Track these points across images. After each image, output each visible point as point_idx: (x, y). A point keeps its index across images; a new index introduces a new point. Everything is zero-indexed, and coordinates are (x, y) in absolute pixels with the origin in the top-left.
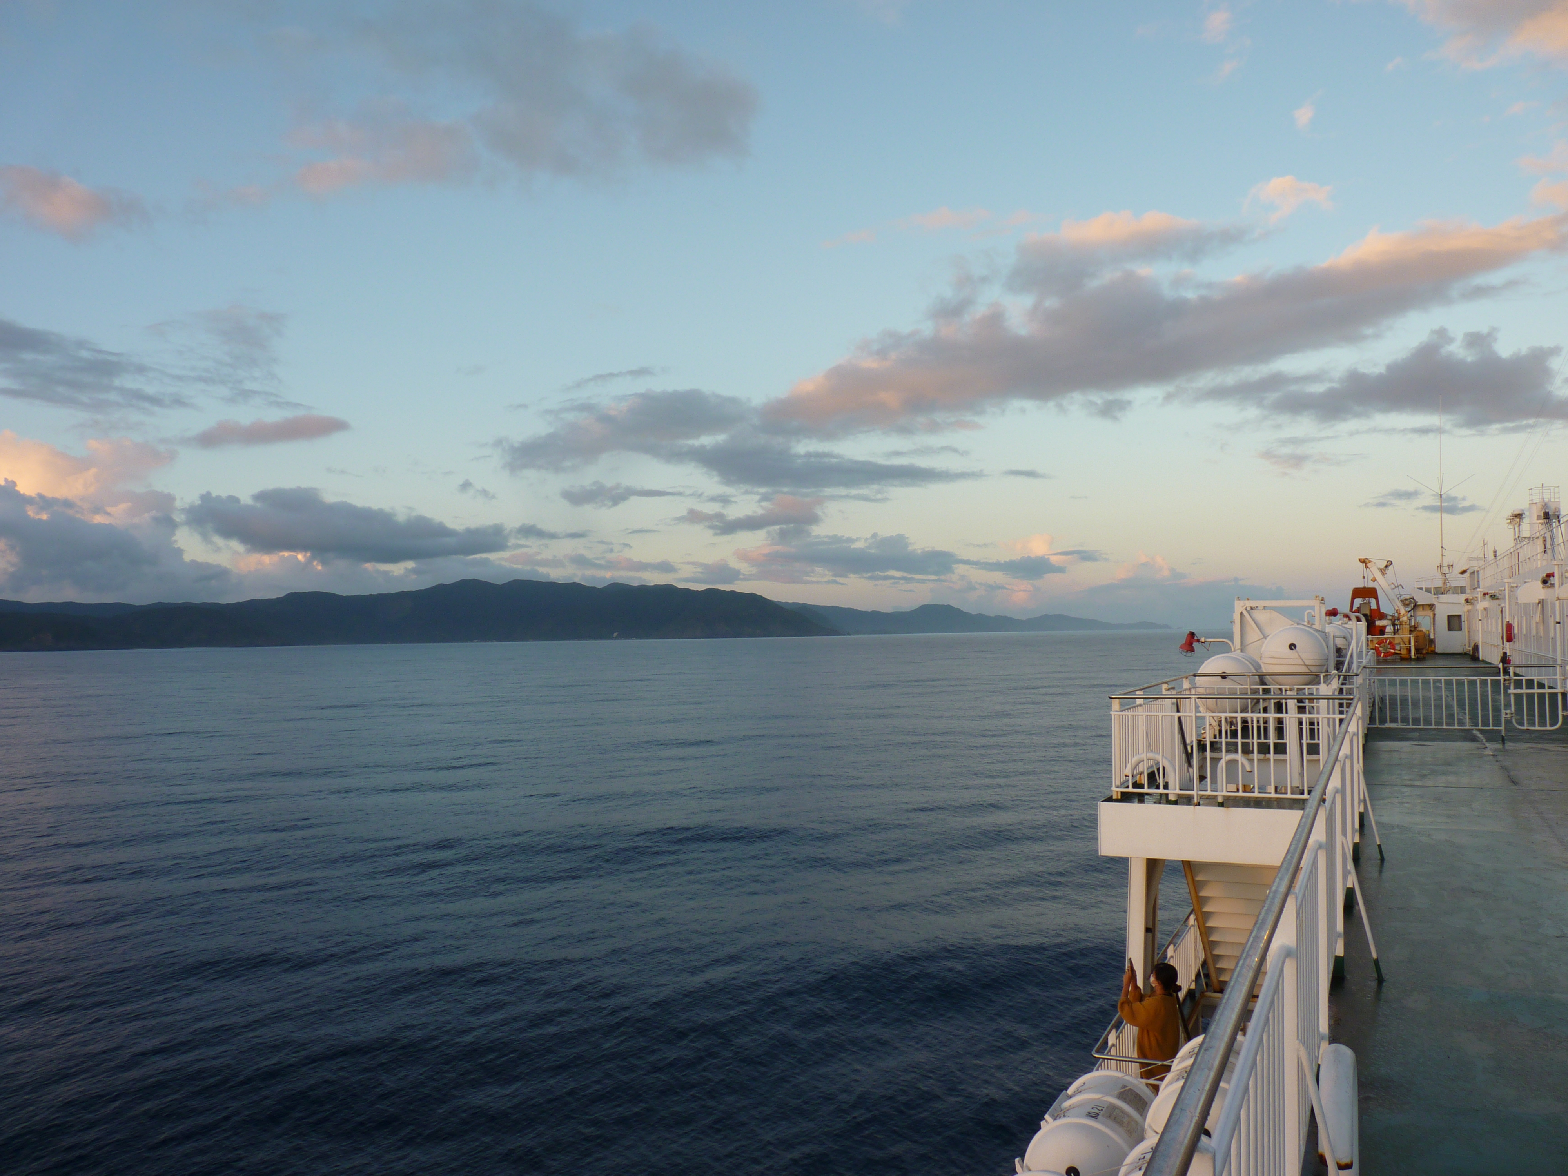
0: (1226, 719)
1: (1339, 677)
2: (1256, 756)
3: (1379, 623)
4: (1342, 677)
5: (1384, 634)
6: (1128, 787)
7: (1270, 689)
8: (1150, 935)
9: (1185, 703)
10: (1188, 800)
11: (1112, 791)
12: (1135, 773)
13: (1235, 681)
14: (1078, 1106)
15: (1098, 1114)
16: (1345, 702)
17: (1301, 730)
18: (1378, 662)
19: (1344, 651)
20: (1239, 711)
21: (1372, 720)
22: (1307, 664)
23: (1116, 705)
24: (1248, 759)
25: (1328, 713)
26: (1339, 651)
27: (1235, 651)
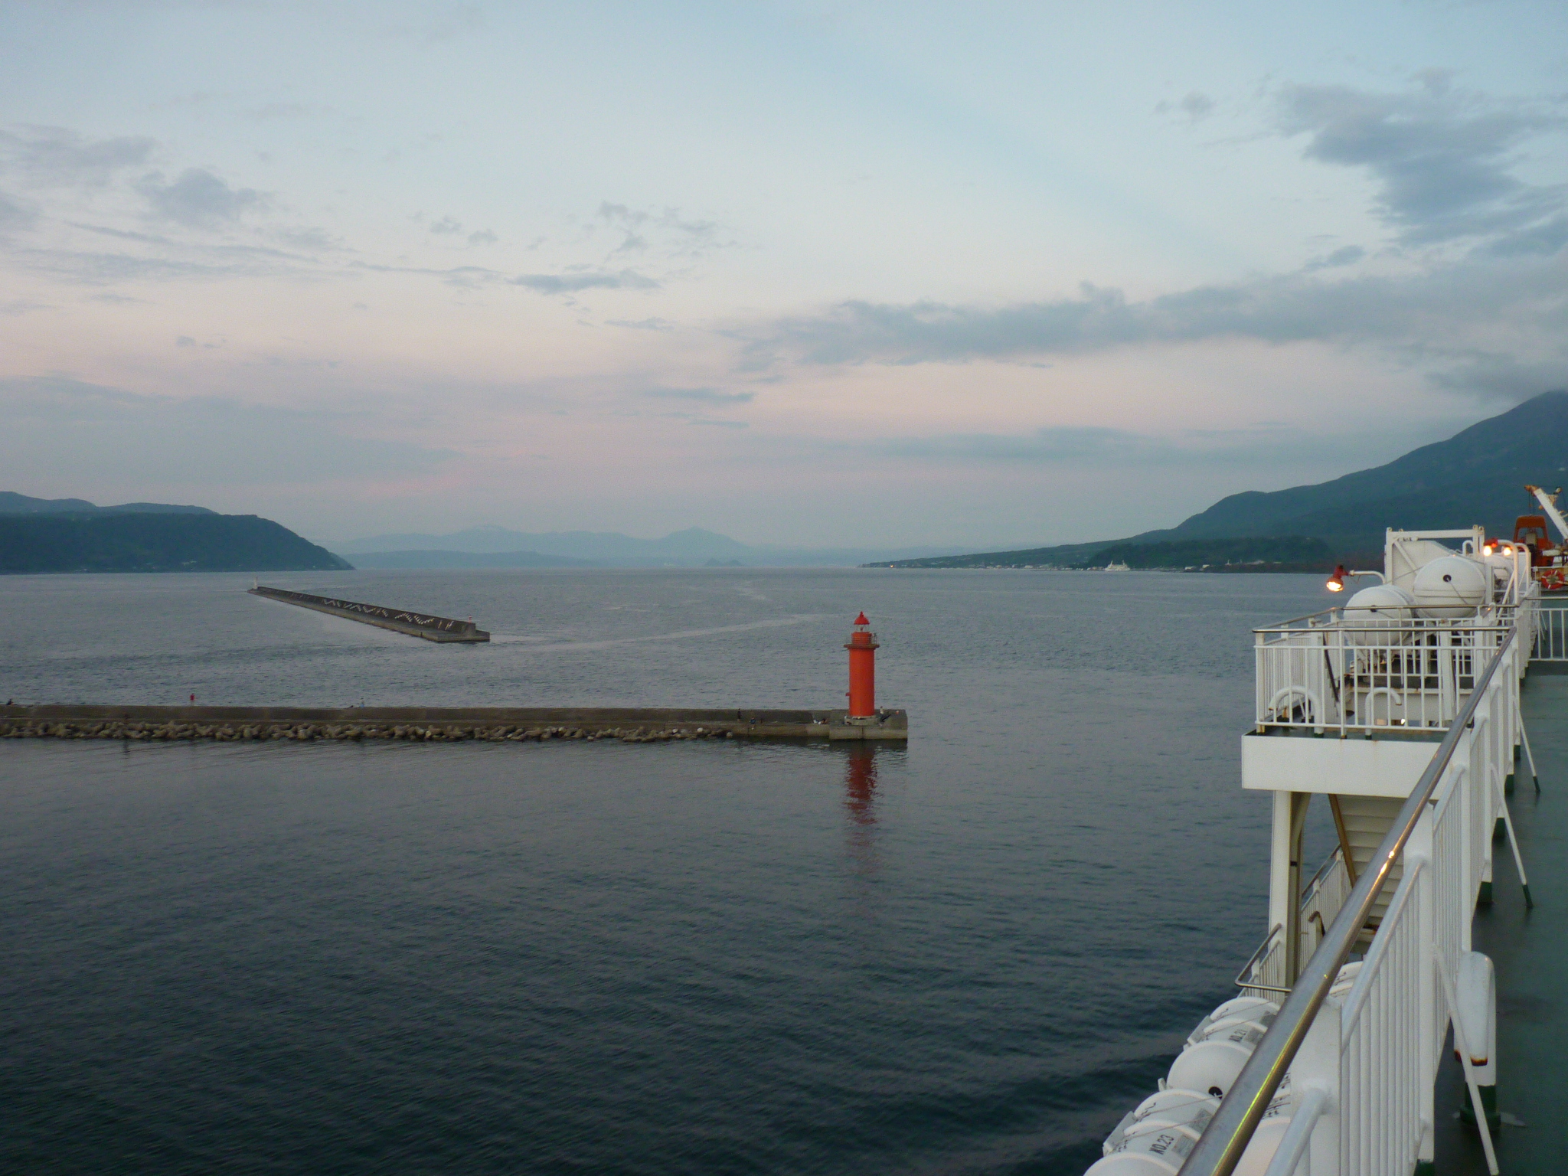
0: (1375, 652)
1: (1498, 609)
2: (1406, 690)
3: (1547, 553)
4: (1501, 609)
5: (1551, 565)
6: (1272, 721)
7: (1423, 622)
8: (1294, 868)
9: (1332, 636)
10: (1333, 734)
11: (1256, 725)
12: (1280, 707)
13: (1386, 615)
14: (1221, 1030)
15: (1241, 1038)
16: (1503, 634)
17: (1454, 663)
18: (1544, 593)
19: (1505, 583)
20: (1390, 643)
21: (1534, 653)
22: (1462, 595)
23: (1259, 639)
24: (1399, 694)
25: (1484, 645)
26: (1498, 583)
27: (1386, 583)
